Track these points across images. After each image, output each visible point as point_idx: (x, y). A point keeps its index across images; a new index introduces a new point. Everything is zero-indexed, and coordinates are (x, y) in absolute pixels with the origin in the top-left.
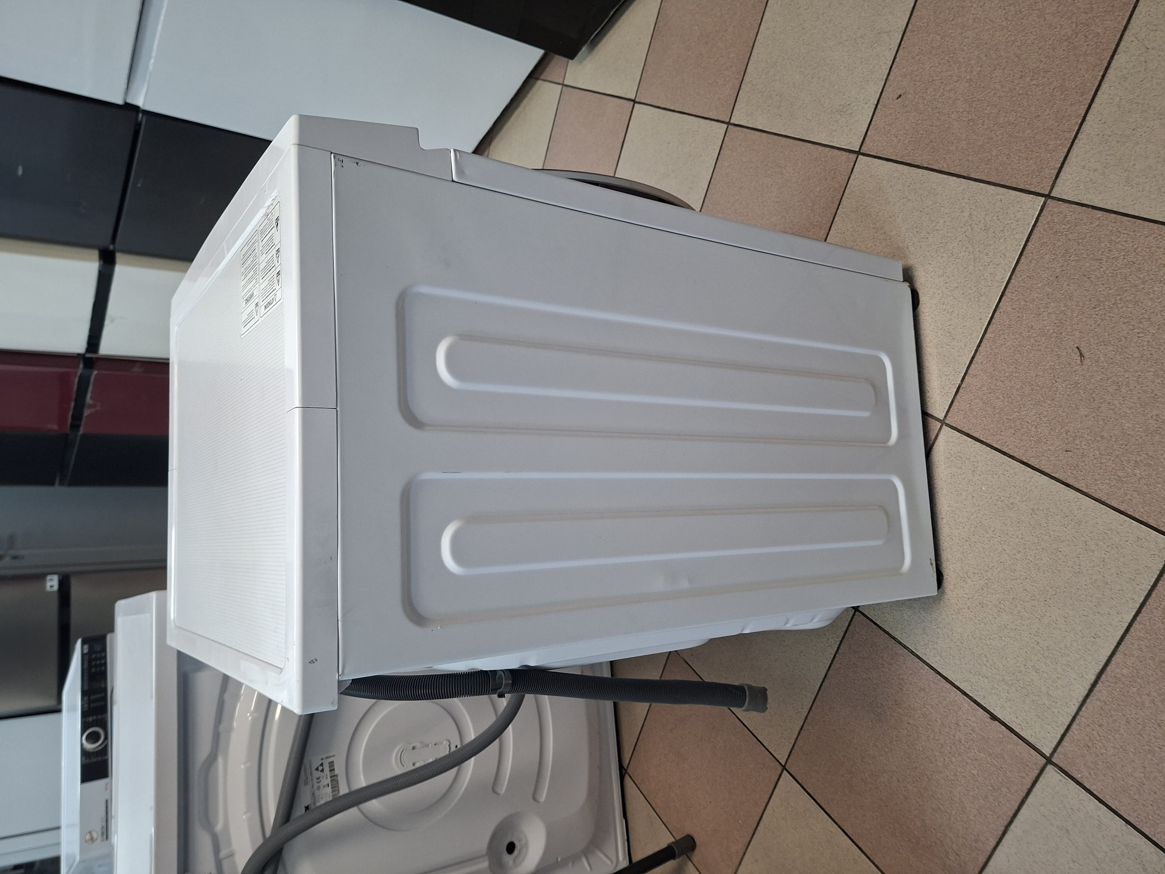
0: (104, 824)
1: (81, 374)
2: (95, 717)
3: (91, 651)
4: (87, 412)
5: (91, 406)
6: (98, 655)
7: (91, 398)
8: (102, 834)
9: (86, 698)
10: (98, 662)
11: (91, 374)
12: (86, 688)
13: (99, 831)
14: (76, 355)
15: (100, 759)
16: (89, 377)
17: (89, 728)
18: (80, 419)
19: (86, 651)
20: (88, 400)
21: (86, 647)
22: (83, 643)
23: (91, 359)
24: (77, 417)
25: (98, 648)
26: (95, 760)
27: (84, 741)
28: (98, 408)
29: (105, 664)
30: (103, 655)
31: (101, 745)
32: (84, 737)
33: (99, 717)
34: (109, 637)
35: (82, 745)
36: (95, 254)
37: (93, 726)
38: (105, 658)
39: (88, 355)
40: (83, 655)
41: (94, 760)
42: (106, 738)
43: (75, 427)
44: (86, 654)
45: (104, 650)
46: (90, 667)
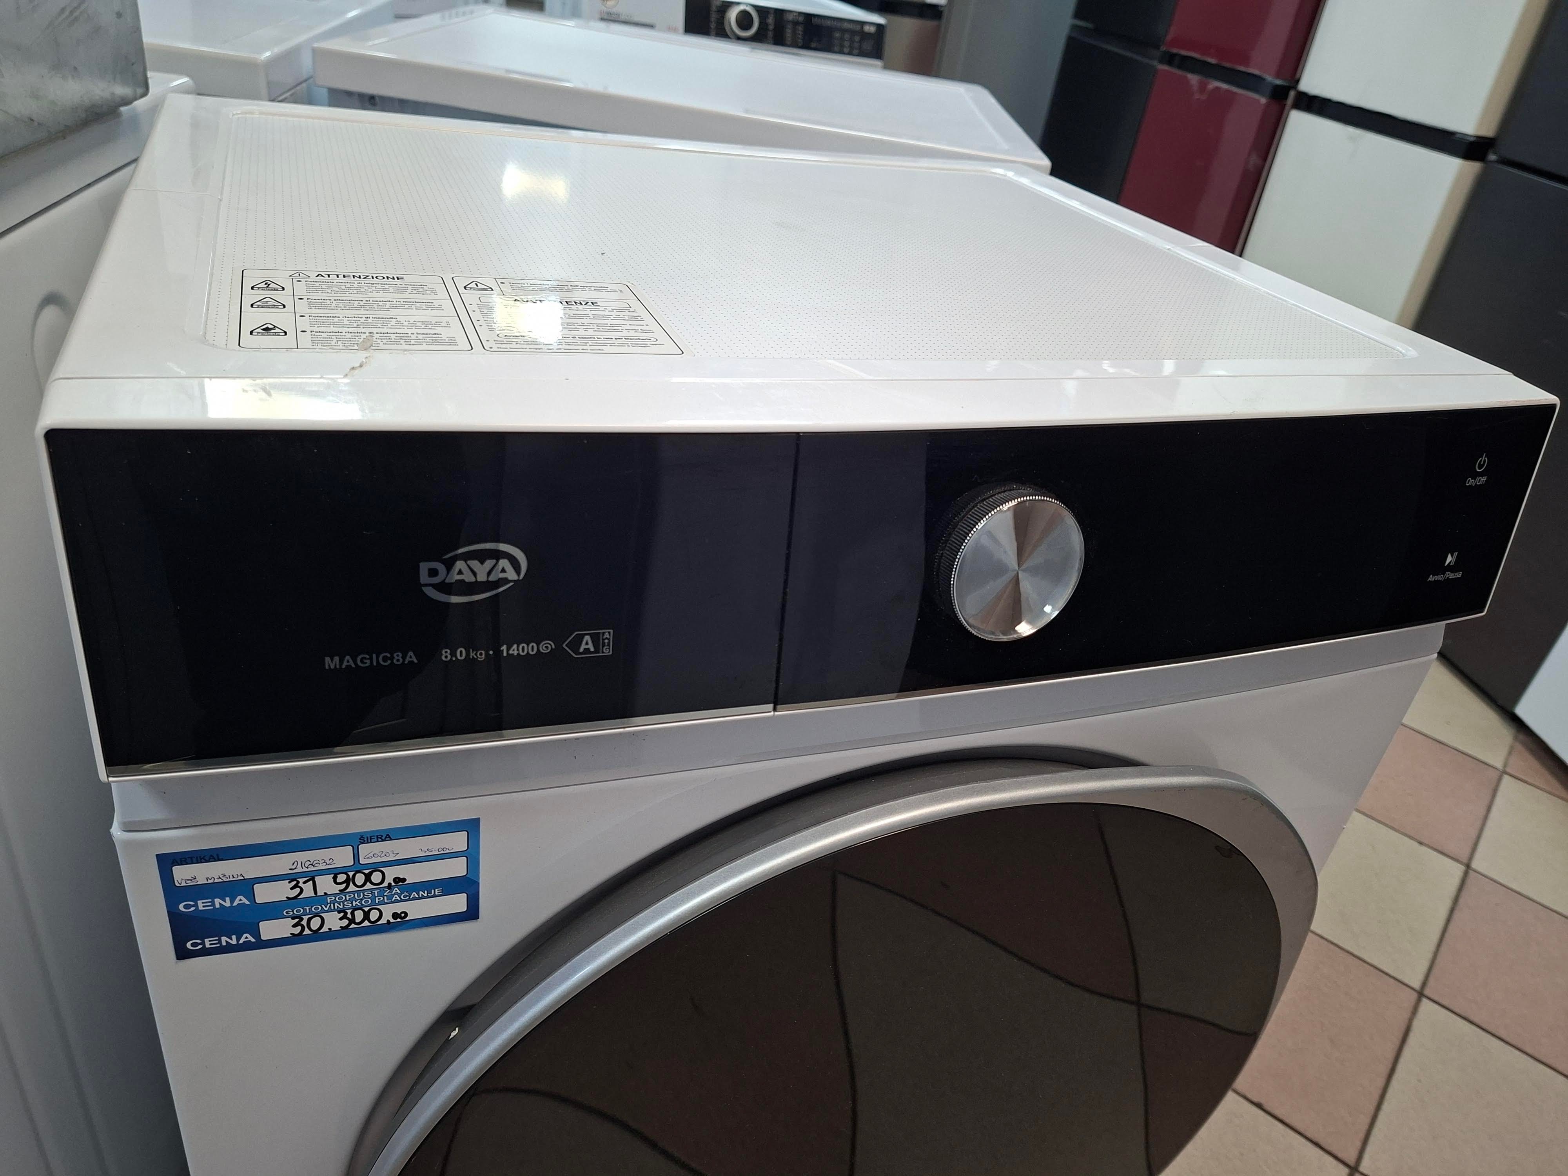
0: (622, 18)
1: (1264, 79)
2: (771, 27)
3: (864, 36)
4: (1194, 79)
5: (1203, 87)
6: (856, 45)
7: (1217, 88)
8: (609, 14)
9: (801, 19)
10: (847, 43)
11: (1262, 94)
12: (815, 21)
13: (614, 10)
14: (1297, 76)
15: (713, 25)
16: (1256, 90)
17: (760, 17)
18: (1180, 67)
19: (867, 28)
20: (1215, 84)
21: (872, 29)
22: (879, 27)
23: (1286, 97)
24: (1186, 64)
25: (868, 46)
26: (713, 19)
27: (742, 7)
28: (1197, 96)
29: (841, 52)
30: (856, 51)
31: (731, 29)
32: (749, 9)
33: (770, 34)
34: (878, 63)
35: (738, 4)
36: (1488, 131)
37: (760, 23)
38: (850, 53)
39: (1292, 94)
40: (863, 23)
41: (714, 17)
42: (739, 38)
43: (1170, 59)
44: (862, 28)
45: (863, 54)
46: (844, 31)
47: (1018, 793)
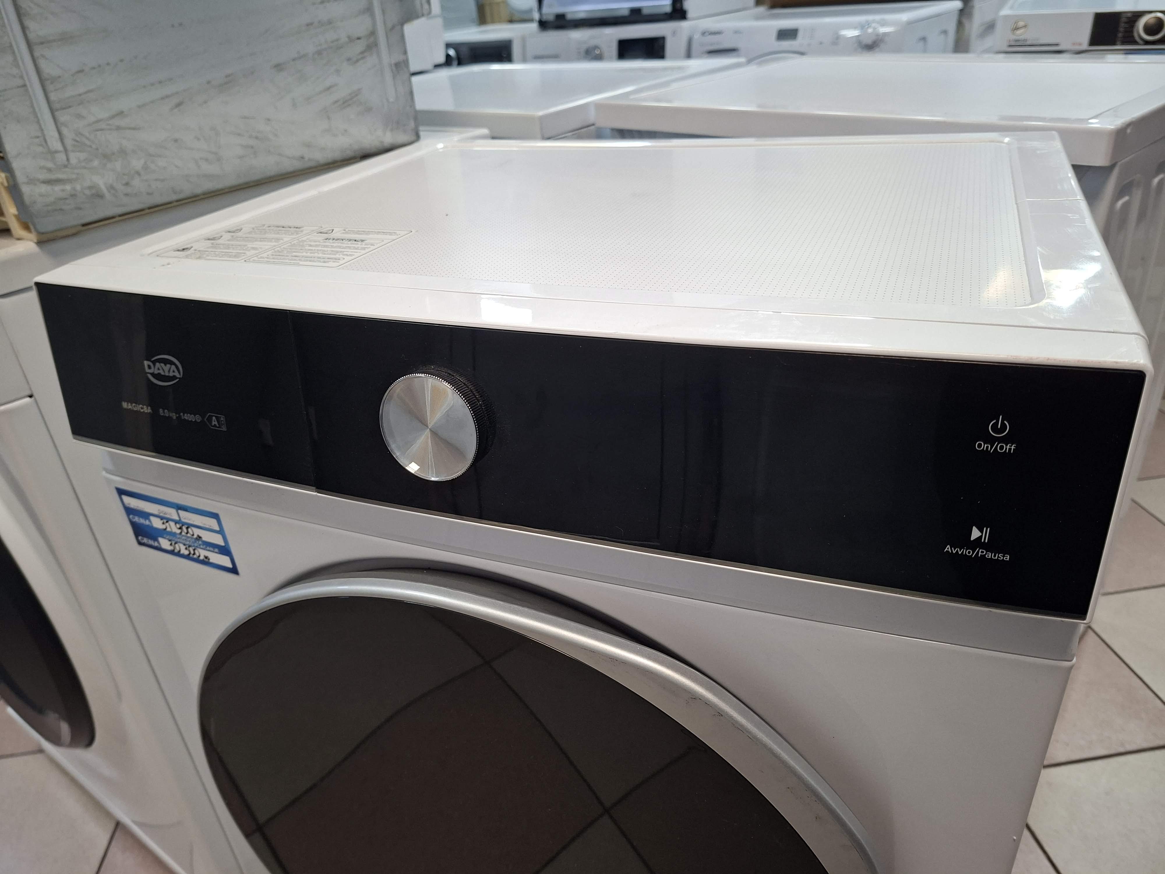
15: (1120, 35)
26: (1121, 29)
31: (1139, 35)
42: (1146, 43)
47: (513, 617)
